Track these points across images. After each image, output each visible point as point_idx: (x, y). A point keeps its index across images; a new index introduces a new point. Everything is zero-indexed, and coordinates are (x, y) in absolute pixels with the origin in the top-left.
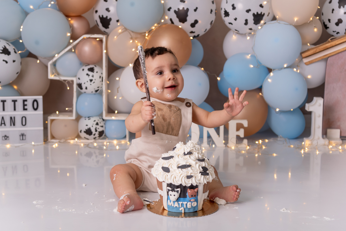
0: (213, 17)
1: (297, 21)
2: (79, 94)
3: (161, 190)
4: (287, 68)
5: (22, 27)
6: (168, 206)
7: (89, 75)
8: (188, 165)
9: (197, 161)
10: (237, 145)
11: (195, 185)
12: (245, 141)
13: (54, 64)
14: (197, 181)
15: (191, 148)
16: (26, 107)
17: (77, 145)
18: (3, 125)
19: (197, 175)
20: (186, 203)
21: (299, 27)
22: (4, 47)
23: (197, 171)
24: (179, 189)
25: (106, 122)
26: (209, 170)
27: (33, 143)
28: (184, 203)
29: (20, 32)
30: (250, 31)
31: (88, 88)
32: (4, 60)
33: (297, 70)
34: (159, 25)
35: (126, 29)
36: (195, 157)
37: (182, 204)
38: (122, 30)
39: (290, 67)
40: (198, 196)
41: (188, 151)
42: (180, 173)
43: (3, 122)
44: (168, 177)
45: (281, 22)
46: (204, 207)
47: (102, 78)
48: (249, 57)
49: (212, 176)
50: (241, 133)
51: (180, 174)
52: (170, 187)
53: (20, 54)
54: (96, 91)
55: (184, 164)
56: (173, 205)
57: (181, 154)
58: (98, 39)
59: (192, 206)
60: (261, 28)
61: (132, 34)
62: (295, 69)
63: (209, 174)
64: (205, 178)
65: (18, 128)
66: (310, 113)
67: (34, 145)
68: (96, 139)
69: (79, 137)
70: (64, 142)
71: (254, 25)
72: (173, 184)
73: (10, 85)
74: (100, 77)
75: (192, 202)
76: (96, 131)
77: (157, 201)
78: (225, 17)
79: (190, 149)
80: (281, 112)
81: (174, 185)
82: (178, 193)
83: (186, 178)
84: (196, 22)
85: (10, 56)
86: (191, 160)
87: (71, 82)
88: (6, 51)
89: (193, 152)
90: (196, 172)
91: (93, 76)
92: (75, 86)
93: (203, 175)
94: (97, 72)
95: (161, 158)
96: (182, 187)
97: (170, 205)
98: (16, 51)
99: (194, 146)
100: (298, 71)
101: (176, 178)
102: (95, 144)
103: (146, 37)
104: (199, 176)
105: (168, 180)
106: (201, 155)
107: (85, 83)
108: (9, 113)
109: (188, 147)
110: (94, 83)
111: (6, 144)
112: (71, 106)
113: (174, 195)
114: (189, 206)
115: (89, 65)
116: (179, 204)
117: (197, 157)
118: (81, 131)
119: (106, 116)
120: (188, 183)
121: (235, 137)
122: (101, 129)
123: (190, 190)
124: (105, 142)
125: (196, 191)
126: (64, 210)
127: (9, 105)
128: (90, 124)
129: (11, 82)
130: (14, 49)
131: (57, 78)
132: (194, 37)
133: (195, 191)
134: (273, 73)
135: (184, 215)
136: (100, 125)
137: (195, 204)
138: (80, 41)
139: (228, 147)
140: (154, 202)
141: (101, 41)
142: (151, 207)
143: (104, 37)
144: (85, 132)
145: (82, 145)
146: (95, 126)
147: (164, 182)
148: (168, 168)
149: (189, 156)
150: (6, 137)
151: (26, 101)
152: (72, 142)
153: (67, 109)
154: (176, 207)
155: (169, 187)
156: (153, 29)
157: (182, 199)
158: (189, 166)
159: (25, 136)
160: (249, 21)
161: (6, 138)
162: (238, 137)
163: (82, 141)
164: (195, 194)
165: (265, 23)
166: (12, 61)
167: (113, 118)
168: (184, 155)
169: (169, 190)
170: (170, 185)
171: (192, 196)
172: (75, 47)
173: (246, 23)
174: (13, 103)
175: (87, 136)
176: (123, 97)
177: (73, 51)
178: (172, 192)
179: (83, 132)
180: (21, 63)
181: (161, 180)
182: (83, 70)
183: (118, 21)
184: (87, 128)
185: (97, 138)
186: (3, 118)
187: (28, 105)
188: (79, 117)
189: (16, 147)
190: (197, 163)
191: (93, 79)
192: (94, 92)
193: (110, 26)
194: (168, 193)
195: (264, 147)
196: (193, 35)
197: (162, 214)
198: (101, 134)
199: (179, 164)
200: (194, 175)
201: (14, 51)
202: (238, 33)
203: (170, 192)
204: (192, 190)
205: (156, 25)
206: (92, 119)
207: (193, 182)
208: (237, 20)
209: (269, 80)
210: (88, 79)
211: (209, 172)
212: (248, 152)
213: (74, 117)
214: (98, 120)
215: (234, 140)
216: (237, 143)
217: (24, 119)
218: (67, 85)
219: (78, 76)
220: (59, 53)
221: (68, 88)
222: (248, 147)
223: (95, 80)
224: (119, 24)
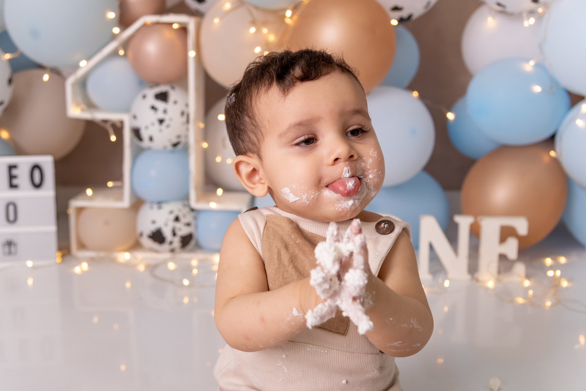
2: (138, 152)
7: (156, 109)
10: (501, 277)
12: (520, 268)
13: (83, 84)
16: (15, 182)
25: (197, 215)
27: (30, 263)
30: (533, 6)
31: (155, 138)
35: (241, 2)
38: (232, 4)
47: (188, 115)
48: (529, 66)
50: (511, 248)
53: (9, 60)
54: (175, 145)
58: (175, 26)
61: (255, 13)
67: (34, 268)
68: (175, 252)
69: (136, 246)
70: (103, 258)
74: (183, 113)
76: (174, 234)
87: (119, 125)
91: (165, 112)
92: (127, 134)
94: (175, 102)
102: (171, 266)
103: (288, 21)
107: (147, 128)
110: (169, 129)
112: (119, 177)
115: (157, 84)
118: (141, 235)
119: (198, 199)
121: (495, 258)
122: (184, 231)
124: (194, 260)
128: (162, 218)
131: (87, 115)
132: (401, 20)
136: (183, 220)
138: (138, 31)
139: (477, 280)
141: (184, 29)
143: (191, 22)
144: (149, 236)
145: (141, 268)
146: (172, 224)
151: (15, 167)
153: (110, 184)
156: (302, 1)
159: (16, 245)
162: (502, 257)
163: (140, 255)
167: (213, 205)
172: (126, 45)
175: (155, 245)
177: (122, 52)
179: (145, 236)
180: (10, 81)
182: (144, 97)
184: (153, 228)
185: (178, 250)
187: (19, 177)
188: (137, 204)
191: (166, 117)
192: (170, 148)
195: (565, 284)
196: (398, 14)
198: (186, 241)
202: (501, 12)
206: (167, 208)
209: (579, 123)
210: (154, 117)
213: (126, 203)
214: (180, 210)
215: (494, 265)
216: (499, 272)
217: (11, 208)
218: (111, 130)
219: (135, 110)
220: (88, 59)
221: (113, 138)
222: (527, 283)
223: (171, 119)
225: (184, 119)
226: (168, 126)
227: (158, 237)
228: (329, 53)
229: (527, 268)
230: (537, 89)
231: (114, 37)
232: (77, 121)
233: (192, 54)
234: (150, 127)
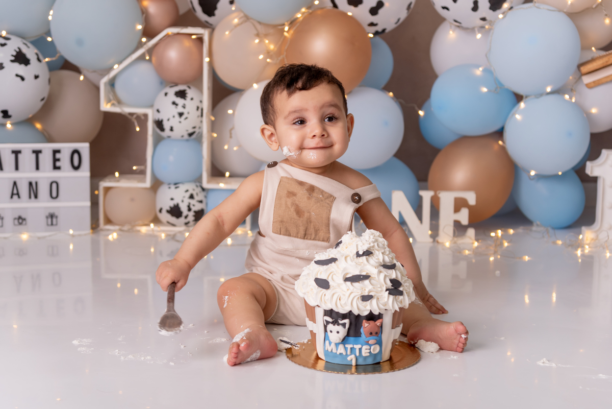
1: (571, 3)
2: (158, 140)
3: (312, 322)
4: (552, 93)
5: (51, 12)
6: (326, 353)
7: (177, 105)
8: (363, 276)
9: (382, 269)
10: (455, 239)
11: (376, 313)
12: (471, 232)
13: (112, 84)
14: (381, 307)
15: (370, 244)
16: (58, 164)
17: (153, 237)
18: (15, 197)
19: (380, 295)
20: (360, 346)
21: (574, 15)
22: (18, 50)
23: (381, 287)
24: (347, 321)
25: (207, 193)
26: (403, 286)
27: (71, 232)
28: (355, 346)
29: (49, 22)
30: (482, 23)
31: (174, 129)
32: (17, 75)
33: (571, 98)
34: (310, 11)
35: (247, 18)
36: (377, 261)
37: (351, 348)
38: (239, 19)
39: (557, 92)
40: (382, 333)
41: (365, 248)
42: (348, 290)
43: (15, 192)
44: (327, 297)
45: (542, 6)
46: (392, 355)
47: (202, 110)
48: (479, 72)
49: (408, 296)
50: (464, 217)
51: (349, 292)
52: (331, 316)
53: (47, 63)
54: (191, 135)
55: (357, 273)
56: (334, 351)
57: (352, 256)
58: (194, 37)
59: (370, 352)
60: (503, 18)
61: (259, 27)
62: (567, 97)
63: (404, 292)
64: (396, 300)
65: (44, 203)
66: (595, 180)
67: (73, 236)
68: (189, 225)
69: (156, 221)
70: (128, 231)
71: (491, 11)
72: (336, 311)
73: (29, 122)
74: (198, 108)
75: (370, 345)
76: (189, 210)
77: (305, 342)
79: (368, 246)
80: (540, 177)
81: (338, 312)
82: (345, 327)
83: (360, 299)
84: (380, 5)
85: (29, 66)
86: (369, 266)
87: (143, 118)
88: (21, 58)
89: (373, 252)
90: (380, 289)
91: (184, 107)
92: (150, 125)
93: (393, 295)
94: (192, 99)
95: (313, 262)
96: (352, 316)
97: (330, 350)
98: (41, 57)
99: (376, 241)
100: (573, 100)
101: (341, 301)
103: (286, 34)
104: (385, 297)
105: (325, 302)
106: (389, 257)
107: (168, 120)
108: (27, 174)
109: (364, 242)
110: (187, 120)
111: (21, 233)
112: (143, 162)
113: (338, 332)
114: (365, 352)
115: (176, 85)
116: (346, 349)
117: (381, 261)
118: (161, 211)
119: (208, 182)
120: (364, 309)
121: (452, 224)
122: (197, 207)
123: (367, 323)
125: (378, 324)
126: (130, 357)
127: (27, 159)
128: (179, 196)
129: (30, 116)
130: (37, 54)
131: (117, 110)
132: (376, 33)
133: (376, 324)
134: (525, 103)
135: (356, 368)
136: (197, 198)
137: (376, 349)
138: (161, 40)
139: (438, 242)
140: (299, 343)
141: (200, 40)
142: (294, 354)
143: (205, 33)
144: (168, 212)
145: (163, 236)
146: (187, 201)
147: (319, 307)
148: (325, 280)
149: (367, 259)
151: (58, 151)
152: (144, 229)
153: (135, 168)
154: (341, 354)
155: (328, 316)
156: (298, 18)
157: (351, 339)
158: (367, 277)
159: (57, 217)
160: (480, 5)
161: (20, 221)
162: (457, 224)
164: (376, 330)
165: (511, 8)
166: (33, 77)
167: (222, 186)
168: (357, 257)
169: (328, 322)
170: (329, 313)
171: (371, 334)
172: (150, 51)
173: (475, 7)
174: (34, 156)
175: (173, 220)
176: (240, 146)
177: (147, 58)
178: (334, 325)
179: (164, 211)
180: (49, 81)
181: (312, 303)
182: (166, 94)
183: (232, 3)
184: (172, 204)
185: (192, 223)
186: (15, 183)
187: (62, 160)
188: (157, 184)
189: (39, 238)
190: (381, 272)
191: (185, 111)
192: (186, 137)
193: (217, 12)
194: (325, 327)
195: (506, 244)
196: (374, 29)
197: (314, 366)
198: (199, 215)
199: (347, 274)
200: (375, 295)
201: (36, 57)
202: (458, 27)
203: (330, 327)
204: (372, 322)
205: (303, 10)
206: (183, 188)
207: (373, 307)
208: (459, 2)
209: (518, 117)
210: (175, 111)
211: (403, 289)
212: (476, 252)
213: (148, 184)
214: (194, 190)
215: (450, 229)
216: (454, 235)
217: (54, 186)
218: (136, 123)
219: (156, 107)
220: (120, 63)
221: (138, 129)
222: (476, 244)
223: (188, 113)
224: (233, 8)
225: (199, 113)
226: (186, 118)
227: (175, 212)
229: (476, 233)
234: (172, 119)
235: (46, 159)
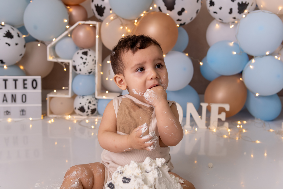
0: (198, 6)
1: (281, 10)
2: (75, 75)
4: (269, 55)
7: (83, 58)
10: (219, 128)
12: (226, 124)
13: (54, 48)
16: (26, 86)
18: (5, 102)
22: (7, 31)
25: (98, 101)
30: (233, 20)
31: (82, 70)
32: (6, 43)
33: (278, 58)
34: (148, 13)
35: (117, 17)
38: (114, 17)
39: (271, 54)
43: (5, 99)
45: (265, 11)
47: (95, 61)
48: (232, 44)
50: (223, 116)
54: (90, 73)
58: (91, 25)
60: (245, 17)
61: (123, 21)
62: (276, 57)
65: (19, 105)
67: (32, 120)
69: (73, 113)
70: (60, 118)
71: (238, 14)
74: (93, 60)
76: (89, 109)
78: (210, 6)
80: (260, 96)
84: (183, 10)
85: (13, 39)
87: (68, 64)
88: (9, 35)
91: (86, 59)
92: (71, 68)
94: (90, 56)
98: (20, 34)
100: (279, 59)
102: (87, 121)
103: (135, 24)
108: (10, 91)
110: (87, 66)
111: (8, 118)
112: (67, 85)
115: (83, 49)
118: (75, 108)
119: (98, 95)
121: (217, 120)
122: (93, 107)
124: (97, 119)
127: (11, 83)
128: (84, 102)
129: (17, 62)
130: (18, 33)
131: (55, 60)
132: (181, 25)
134: (255, 60)
136: (92, 103)
138: (76, 27)
139: (209, 129)
141: (94, 27)
143: (97, 24)
144: (79, 109)
145: (75, 122)
146: (88, 104)
150: (8, 113)
151: (26, 80)
153: (63, 88)
156: (141, 16)
159: (25, 111)
160: (233, 11)
162: (219, 120)
163: (75, 117)
165: (249, 13)
166: (15, 44)
167: (104, 97)
172: (71, 33)
173: (231, 12)
174: (14, 82)
175: (81, 113)
177: (69, 35)
179: (77, 109)
180: (25, 46)
182: (78, 53)
183: (111, 9)
184: (80, 106)
185: (90, 115)
186: (5, 95)
187: (27, 84)
188: (74, 96)
189: (16, 122)
191: (87, 61)
192: (88, 74)
193: (104, 14)
195: (244, 131)
196: (180, 22)
198: (93, 111)
201: (17, 35)
202: (221, 22)
205: (145, 12)
206: (86, 98)
208: (222, 9)
209: (251, 67)
210: (82, 61)
213: (70, 96)
214: (91, 99)
215: (216, 123)
216: (218, 126)
217: (24, 96)
218: (64, 67)
219: (74, 59)
220: (56, 38)
221: (65, 70)
222: (229, 130)
223: (88, 62)
224: (111, 12)
225: (94, 62)
226: (87, 65)
227: (82, 109)
228: (150, 37)
229: (229, 125)
230: (235, 53)
231: (67, 29)
232: (51, 62)
233: (97, 37)
234: (80, 65)
235: (20, 84)
